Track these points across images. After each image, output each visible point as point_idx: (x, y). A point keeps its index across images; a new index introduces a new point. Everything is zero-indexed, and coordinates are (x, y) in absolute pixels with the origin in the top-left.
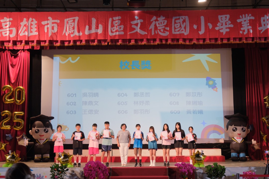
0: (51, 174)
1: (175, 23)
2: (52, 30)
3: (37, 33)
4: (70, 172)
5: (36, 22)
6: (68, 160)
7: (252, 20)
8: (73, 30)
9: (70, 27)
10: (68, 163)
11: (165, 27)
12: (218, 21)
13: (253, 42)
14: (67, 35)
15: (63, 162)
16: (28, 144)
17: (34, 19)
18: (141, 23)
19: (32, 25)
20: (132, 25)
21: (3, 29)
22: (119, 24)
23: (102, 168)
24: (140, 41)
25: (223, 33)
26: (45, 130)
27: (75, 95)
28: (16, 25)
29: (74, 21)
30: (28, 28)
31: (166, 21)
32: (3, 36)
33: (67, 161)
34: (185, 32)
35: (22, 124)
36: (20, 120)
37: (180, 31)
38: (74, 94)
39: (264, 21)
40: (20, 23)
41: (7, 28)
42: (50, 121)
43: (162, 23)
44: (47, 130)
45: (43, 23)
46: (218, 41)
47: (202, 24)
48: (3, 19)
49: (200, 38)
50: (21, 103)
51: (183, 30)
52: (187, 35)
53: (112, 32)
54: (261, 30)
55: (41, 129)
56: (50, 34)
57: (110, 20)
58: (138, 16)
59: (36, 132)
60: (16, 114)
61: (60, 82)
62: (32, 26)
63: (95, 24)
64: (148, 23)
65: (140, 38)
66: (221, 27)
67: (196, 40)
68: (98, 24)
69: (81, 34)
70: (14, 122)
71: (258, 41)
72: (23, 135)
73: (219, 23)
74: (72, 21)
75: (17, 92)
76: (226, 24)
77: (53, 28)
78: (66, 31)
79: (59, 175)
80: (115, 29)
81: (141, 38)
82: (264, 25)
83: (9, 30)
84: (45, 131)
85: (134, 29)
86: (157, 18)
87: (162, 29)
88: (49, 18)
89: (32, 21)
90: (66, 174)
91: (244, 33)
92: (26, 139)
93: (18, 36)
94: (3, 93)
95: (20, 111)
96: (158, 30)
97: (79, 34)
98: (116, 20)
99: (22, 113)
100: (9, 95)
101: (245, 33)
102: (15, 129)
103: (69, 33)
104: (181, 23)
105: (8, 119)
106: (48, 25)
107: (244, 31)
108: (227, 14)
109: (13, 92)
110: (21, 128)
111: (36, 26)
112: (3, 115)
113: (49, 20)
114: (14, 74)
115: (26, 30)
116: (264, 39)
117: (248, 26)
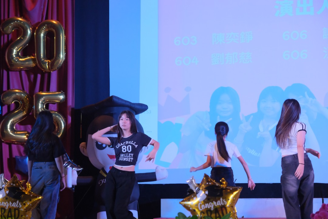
33: (220, 211)
35: (59, 125)
50: (55, 68)
92: (72, 167)
100: (23, 44)
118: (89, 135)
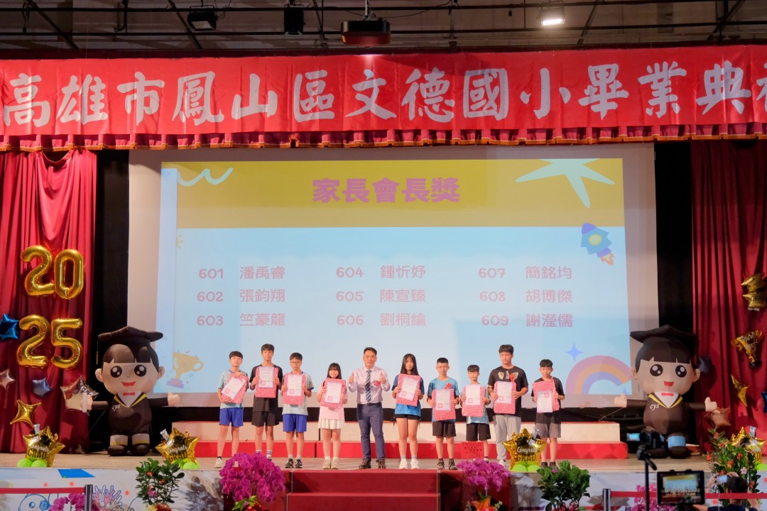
0: (139, 486)
1: (472, 87)
2: (146, 108)
3: (106, 116)
4: (190, 482)
5: (103, 86)
6: (184, 451)
7: (680, 77)
8: (200, 108)
9: (192, 100)
10: (185, 458)
11: (445, 99)
12: (587, 82)
13: (682, 138)
14: (184, 120)
15: (172, 456)
16: (93, 406)
17: (97, 79)
18: (381, 88)
19: (93, 93)
20: (356, 94)
21: (17, 104)
22: (321, 91)
23: (267, 470)
24: (377, 137)
25: (599, 113)
26: (137, 369)
27: (219, 274)
28: (50, 93)
29: (203, 82)
30: (81, 102)
31: (447, 84)
32: (17, 124)
33: (182, 454)
34: (498, 111)
35: (76, 351)
36: (72, 342)
37: (485, 109)
38: (217, 270)
39: (712, 80)
40: (60, 89)
41: (27, 102)
42: (152, 344)
43: (437, 88)
44: (142, 369)
45: (122, 88)
46: (585, 134)
47: (542, 91)
48: (17, 77)
49: (538, 127)
50: (73, 296)
51: (491, 108)
52: (503, 120)
53: (302, 112)
54: (705, 106)
55: (127, 366)
56: (139, 119)
57: (299, 79)
58: (372, 70)
59: (114, 375)
60: (59, 324)
61: (180, 236)
62: (92, 98)
63: (258, 92)
64: (398, 89)
65: (376, 128)
66: (595, 98)
67: (528, 133)
68: (266, 89)
69: (221, 117)
70: (54, 348)
71: (695, 136)
72: (79, 382)
73: (589, 87)
74: (198, 82)
75: (64, 264)
76: (609, 90)
77: (147, 102)
78: (182, 109)
79: (159, 488)
80: (312, 103)
81: (381, 129)
82: (713, 91)
83: (33, 108)
84: (138, 373)
85: (362, 104)
86: (423, 74)
87: (437, 104)
88: (139, 75)
89: (93, 83)
90: (176, 485)
91: (657, 113)
93: (55, 122)
94: (26, 266)
95: (71, 317)
96: (426, 108)
97: (215, 119)
98: (312, 81)
99: (75, 323)
100: (42, 273)
101: (660, 114)
102: (57, 365)
103: (189, 116)
104: (488, 88)
105: (39, 338)
106: (135, 95)
107: (657, 108)
108: (612, 63)
109: (53, 264)
110: (72, 362)
111: (102, 96)
112: (26, 327)
113: (137, 80)
114: (55, 215)
115: (76, 108)
116: (711, 130)
117: (668, 94)
118: (105, 364)
